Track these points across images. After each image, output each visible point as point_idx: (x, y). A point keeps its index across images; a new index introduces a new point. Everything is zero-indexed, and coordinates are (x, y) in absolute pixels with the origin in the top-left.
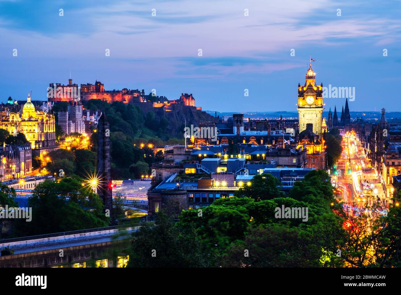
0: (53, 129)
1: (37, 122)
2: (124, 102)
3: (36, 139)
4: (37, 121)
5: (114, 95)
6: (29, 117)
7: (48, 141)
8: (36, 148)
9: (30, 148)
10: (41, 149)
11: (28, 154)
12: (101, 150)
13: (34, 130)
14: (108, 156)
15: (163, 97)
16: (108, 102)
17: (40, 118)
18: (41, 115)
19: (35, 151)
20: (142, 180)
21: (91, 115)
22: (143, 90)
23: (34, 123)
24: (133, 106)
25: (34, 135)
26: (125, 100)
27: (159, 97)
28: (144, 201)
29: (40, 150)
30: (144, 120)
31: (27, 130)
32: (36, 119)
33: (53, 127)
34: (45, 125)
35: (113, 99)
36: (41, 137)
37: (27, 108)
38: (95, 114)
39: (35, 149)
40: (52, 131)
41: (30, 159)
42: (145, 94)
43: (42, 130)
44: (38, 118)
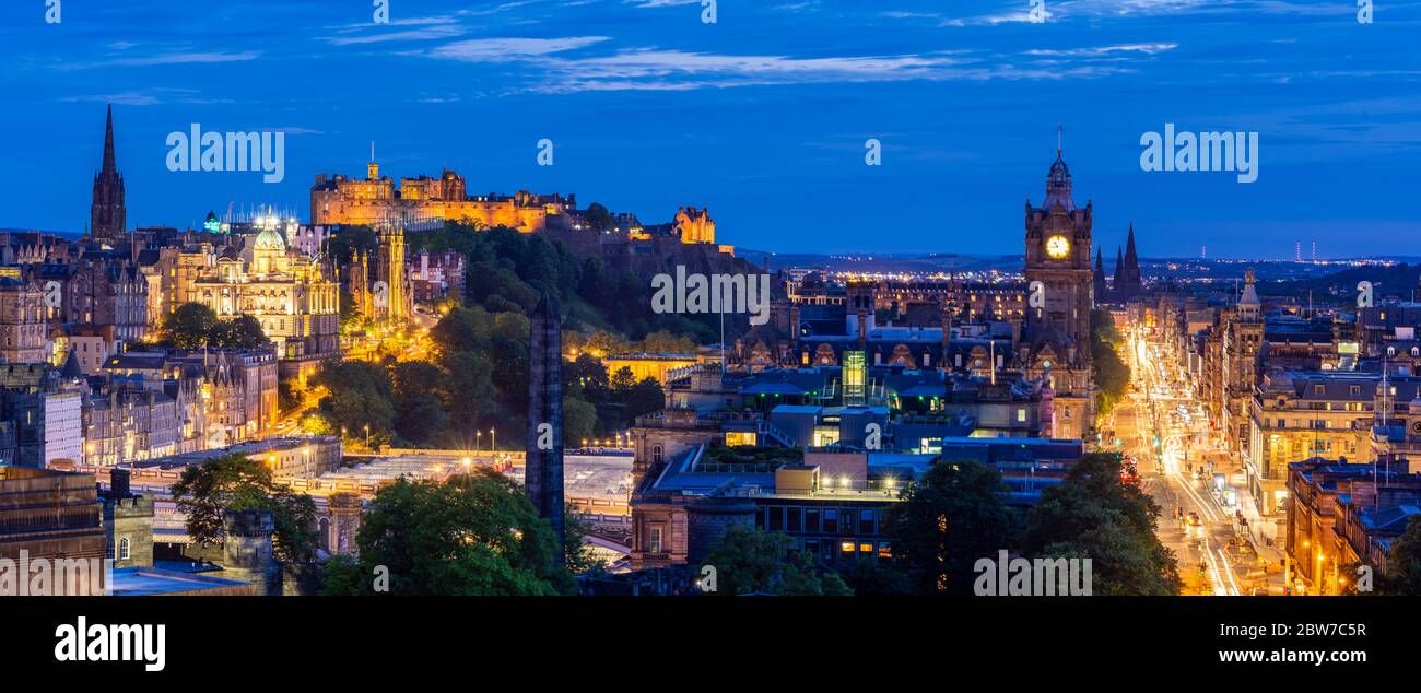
0: (335, 306)
1: (292, 285)
2: (521, 229)
3: (289, 332)
4: (293, 282)
5: (494, 208)
6: (270, 271)
7: (321, 339)
8: (287, 355)
9: (275, 358)
10: (301, 361)
11: (269, 374)
12: (538, 395)
13: (283, 308)
14: (556, 412)
15: (625, 215)
16: (477, 229)
17: (301, 274)
18: (303, 268)
19: (287, 364)
20: (582, 453)
21: (432, 265)
22: (572, 197)
23: (284, 287)
24: (546, 241)
25: (282, 321)
26: (523, 224)
27: (617, 215)
28: (605, 516)
29: (299, 361)
30: (577, 281)
31: (263, 308)
32: (288, 276)
33: (335, 299)
34: (312, 293)
35: (490, 220)
36: (301, 326)
37: (264, 247)
38: (443, 260)
39: (286, 360)
40: (332, 310)
41: (273, 388)
42: (579, 207)
43: (304, 307)
44: (295, 275)
